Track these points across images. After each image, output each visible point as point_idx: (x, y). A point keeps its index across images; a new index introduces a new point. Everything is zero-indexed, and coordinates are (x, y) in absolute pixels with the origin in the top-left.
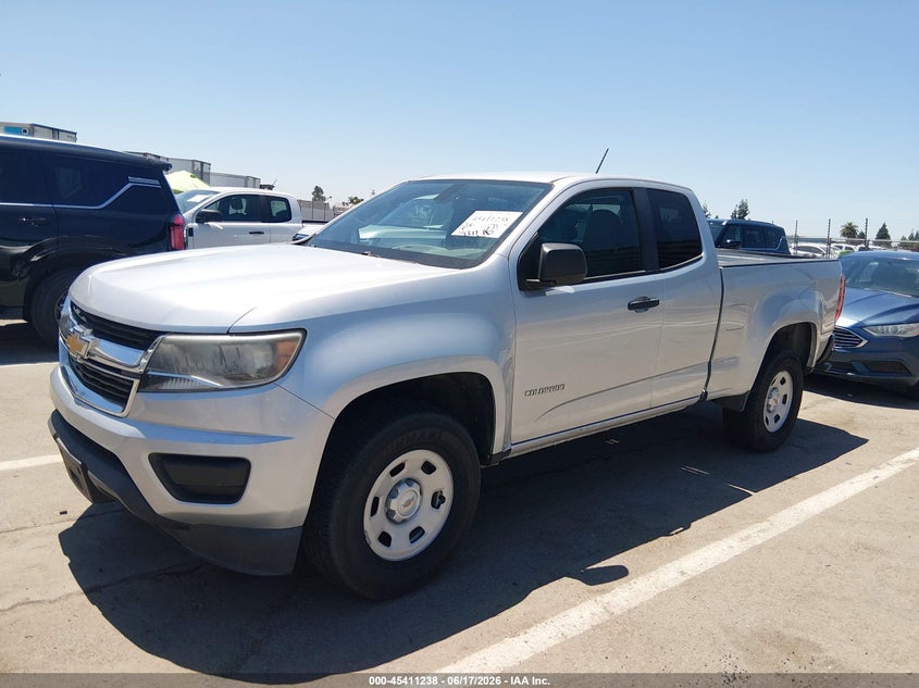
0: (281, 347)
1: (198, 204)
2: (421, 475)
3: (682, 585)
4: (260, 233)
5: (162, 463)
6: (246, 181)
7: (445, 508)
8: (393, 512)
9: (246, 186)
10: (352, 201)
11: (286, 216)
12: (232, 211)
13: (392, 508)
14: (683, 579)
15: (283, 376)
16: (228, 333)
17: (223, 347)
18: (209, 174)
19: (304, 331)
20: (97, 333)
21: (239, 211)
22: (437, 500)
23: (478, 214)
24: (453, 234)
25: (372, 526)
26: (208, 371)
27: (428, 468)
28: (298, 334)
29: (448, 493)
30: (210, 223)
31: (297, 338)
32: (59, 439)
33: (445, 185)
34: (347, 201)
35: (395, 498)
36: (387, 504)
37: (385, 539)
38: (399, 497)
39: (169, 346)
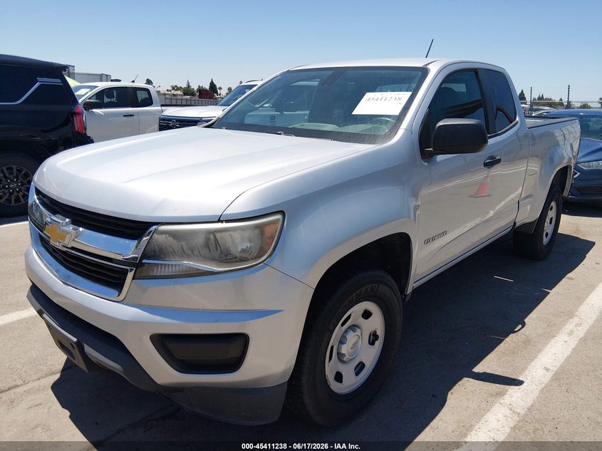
0: (268, 231)
1: (83, 96)
2: (362, 321)
3: (552, 380)
4: (131, 115)
5: (164, 342)
6: (102, 77)
7: (379, 344)
8: (344, 355)
9: (101, 81)
10: (173, 89)
11: (148, 102)
12: (106, 100)
13: (343, 352)
14: (549, 375)
15: (270, 256)
16: (219, 221)
17: (218, 235)
18: (74, 73)
19: (282, 213)
20: (76, 222)
21: (112, 100)
22: (373, 338)
23: (368, 95)
24: (354, 113)
25: (330, 368)
26: (204, 257)
27: (367, 315)
28: (279, 217)
29: (381, 333)
30: (94, 110)
31: (278, 219)
32: (45, 315)
33: (324, 72)
34: (170, 89)
35: (344, 343)
36: (339, 348)
37: (339, 377)
38: (347, 342)
39: (164, 236)
